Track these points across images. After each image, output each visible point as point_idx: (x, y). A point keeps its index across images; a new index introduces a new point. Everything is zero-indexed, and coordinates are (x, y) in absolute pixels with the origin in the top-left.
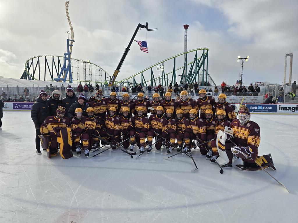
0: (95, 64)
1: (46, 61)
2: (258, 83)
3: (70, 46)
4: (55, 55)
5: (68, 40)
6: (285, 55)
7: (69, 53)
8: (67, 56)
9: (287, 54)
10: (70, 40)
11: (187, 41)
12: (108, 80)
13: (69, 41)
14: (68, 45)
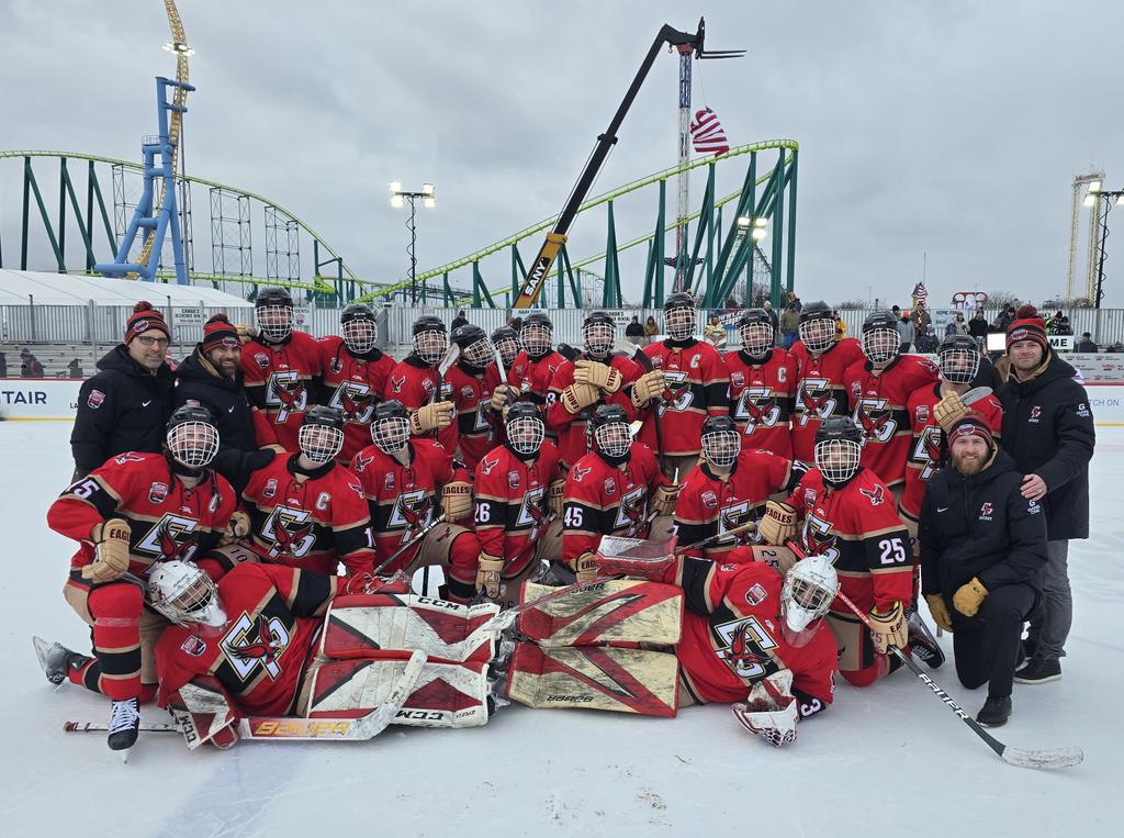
0: (267, 199)
1: (29, 177)
2: (965, 294)
3: (169, 112)
4: (74, 152)
5: (162, 82)
6: (1072, 181)
7: (168, 145)
8: (158, 160)
9: (1080, 178)
10: (172, 84)
11: (688, 107)
12: (327, 276)
13: (168, 87)
14: (164, 106)
